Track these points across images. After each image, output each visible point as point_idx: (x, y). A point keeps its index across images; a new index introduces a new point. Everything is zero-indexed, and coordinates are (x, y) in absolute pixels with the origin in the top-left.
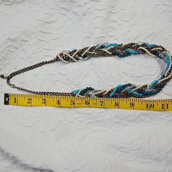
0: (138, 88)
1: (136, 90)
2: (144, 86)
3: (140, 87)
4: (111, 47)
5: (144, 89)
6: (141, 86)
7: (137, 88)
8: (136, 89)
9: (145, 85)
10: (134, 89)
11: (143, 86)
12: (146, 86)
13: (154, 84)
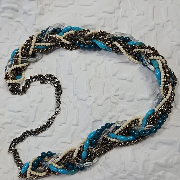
0: (124, 126)
1: (121, 132)
2: (133, 121)
3: (126, 124)
4: (70, 32)
5: (133, 126)
6: (128, 123)
7: (122, 128)
8: (120, 130)
9: (134, 119)
10: (117, 131)
11: (131, 122)
12: (136, 121)
13: (150, 115)
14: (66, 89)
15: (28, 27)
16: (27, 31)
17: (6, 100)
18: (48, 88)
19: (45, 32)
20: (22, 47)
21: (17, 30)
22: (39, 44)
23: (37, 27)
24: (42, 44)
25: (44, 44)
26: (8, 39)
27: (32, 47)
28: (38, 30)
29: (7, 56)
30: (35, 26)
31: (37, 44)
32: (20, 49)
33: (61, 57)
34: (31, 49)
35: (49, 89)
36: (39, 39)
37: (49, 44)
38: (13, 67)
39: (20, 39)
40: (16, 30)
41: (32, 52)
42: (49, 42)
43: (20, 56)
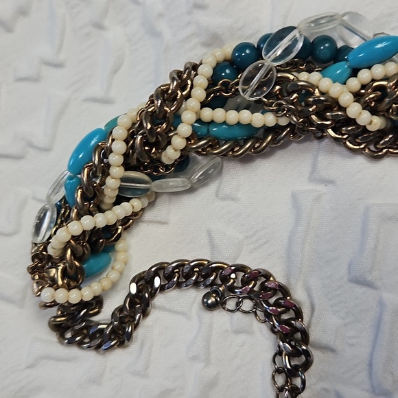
14: (332, 350)
15: (161, 15)
16: (154, 33)
17: (30, 366)
18: (238, 332)
19: (257, 53)
20: (129, 124)
21: (106, 23)
22: (219, 114)
23: (210, 20)
24: (232, 116)
25: (245, 116)
26: (59, 66)
27: (185, 129)
28: (214, 40)
29: (47, 150)
30: (204, 19)
31: (207, 114)
32: (120, 132)
33: (321, 188)
34: (178, 142)
35: (242, 337)
36: (218, 91)
37: (270, 119)
38: (75, 228)
39: (116, 70)
40: (99, 26)
41: (178, 155)
42: (272, 111)
43: (117, 171)
